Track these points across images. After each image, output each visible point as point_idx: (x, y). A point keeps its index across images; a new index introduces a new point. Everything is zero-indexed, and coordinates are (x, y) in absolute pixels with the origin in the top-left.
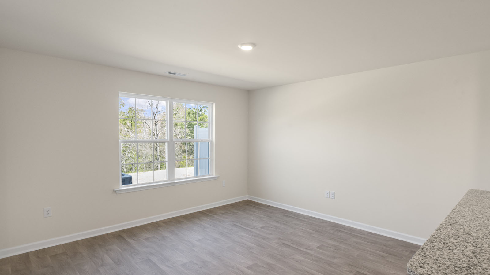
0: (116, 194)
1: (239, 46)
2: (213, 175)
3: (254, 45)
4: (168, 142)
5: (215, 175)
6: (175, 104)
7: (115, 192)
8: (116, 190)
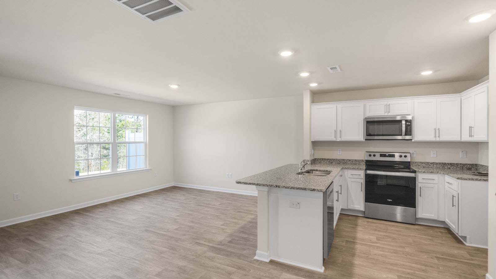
0: (72, 182)
1: (169, 85)
2: (147, 168)
3: (179, 85)
4: (112, 144)
5: (149, 168)
6: (117, 115)
7: (71, 180)
8: (72, 179)
